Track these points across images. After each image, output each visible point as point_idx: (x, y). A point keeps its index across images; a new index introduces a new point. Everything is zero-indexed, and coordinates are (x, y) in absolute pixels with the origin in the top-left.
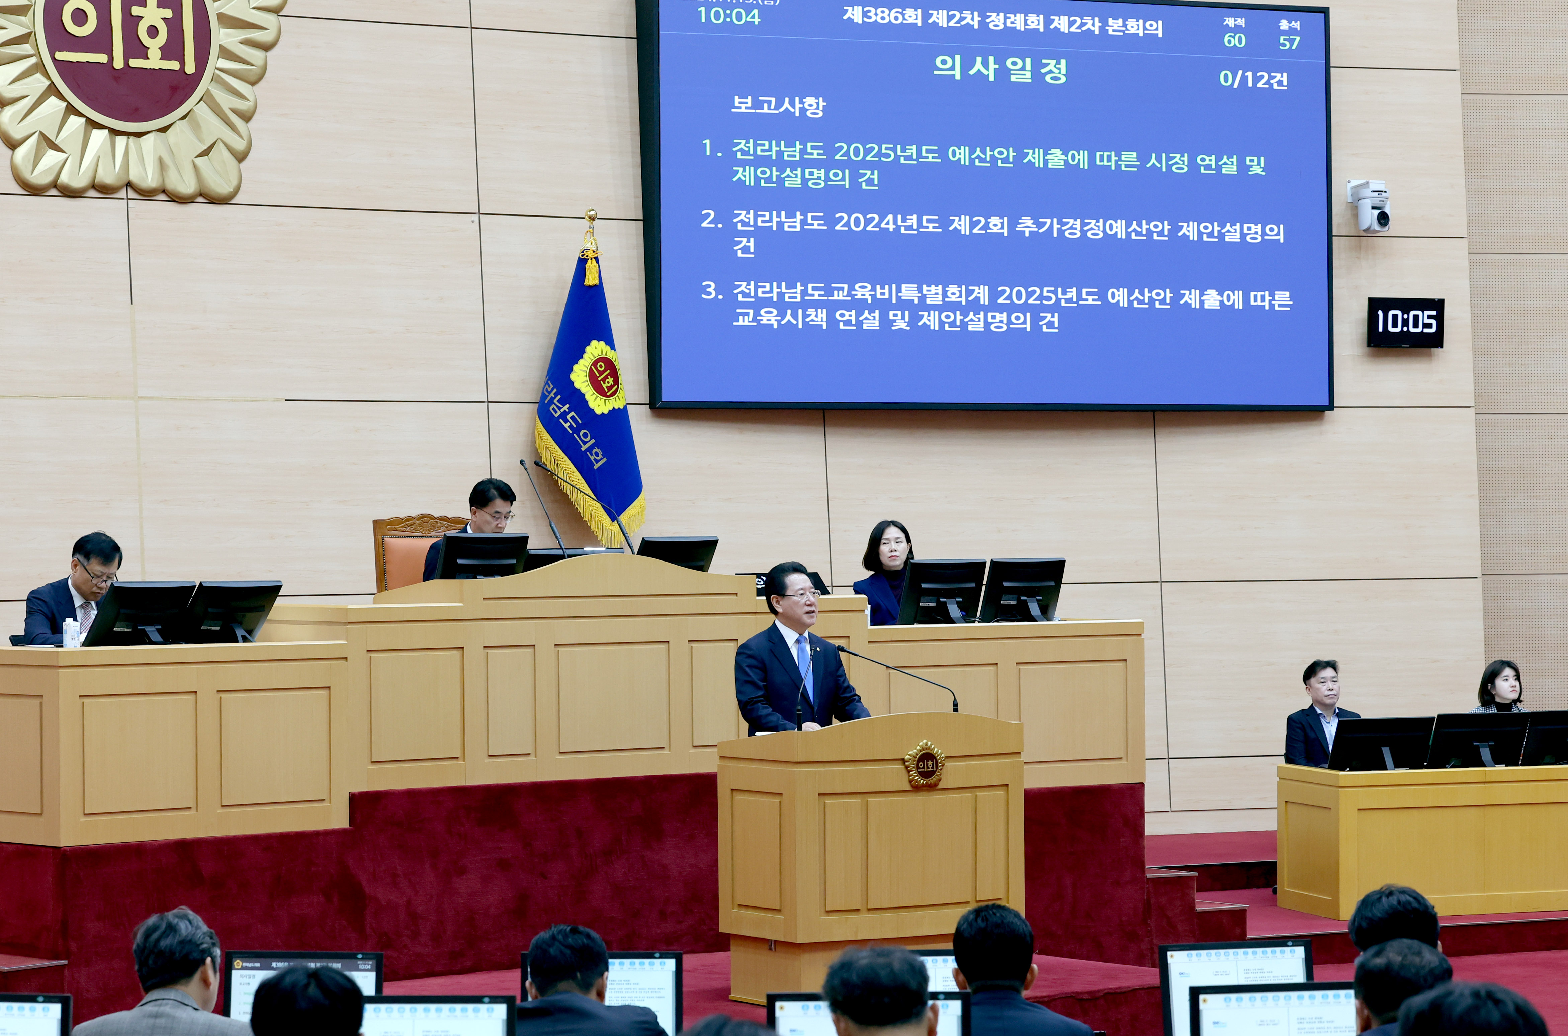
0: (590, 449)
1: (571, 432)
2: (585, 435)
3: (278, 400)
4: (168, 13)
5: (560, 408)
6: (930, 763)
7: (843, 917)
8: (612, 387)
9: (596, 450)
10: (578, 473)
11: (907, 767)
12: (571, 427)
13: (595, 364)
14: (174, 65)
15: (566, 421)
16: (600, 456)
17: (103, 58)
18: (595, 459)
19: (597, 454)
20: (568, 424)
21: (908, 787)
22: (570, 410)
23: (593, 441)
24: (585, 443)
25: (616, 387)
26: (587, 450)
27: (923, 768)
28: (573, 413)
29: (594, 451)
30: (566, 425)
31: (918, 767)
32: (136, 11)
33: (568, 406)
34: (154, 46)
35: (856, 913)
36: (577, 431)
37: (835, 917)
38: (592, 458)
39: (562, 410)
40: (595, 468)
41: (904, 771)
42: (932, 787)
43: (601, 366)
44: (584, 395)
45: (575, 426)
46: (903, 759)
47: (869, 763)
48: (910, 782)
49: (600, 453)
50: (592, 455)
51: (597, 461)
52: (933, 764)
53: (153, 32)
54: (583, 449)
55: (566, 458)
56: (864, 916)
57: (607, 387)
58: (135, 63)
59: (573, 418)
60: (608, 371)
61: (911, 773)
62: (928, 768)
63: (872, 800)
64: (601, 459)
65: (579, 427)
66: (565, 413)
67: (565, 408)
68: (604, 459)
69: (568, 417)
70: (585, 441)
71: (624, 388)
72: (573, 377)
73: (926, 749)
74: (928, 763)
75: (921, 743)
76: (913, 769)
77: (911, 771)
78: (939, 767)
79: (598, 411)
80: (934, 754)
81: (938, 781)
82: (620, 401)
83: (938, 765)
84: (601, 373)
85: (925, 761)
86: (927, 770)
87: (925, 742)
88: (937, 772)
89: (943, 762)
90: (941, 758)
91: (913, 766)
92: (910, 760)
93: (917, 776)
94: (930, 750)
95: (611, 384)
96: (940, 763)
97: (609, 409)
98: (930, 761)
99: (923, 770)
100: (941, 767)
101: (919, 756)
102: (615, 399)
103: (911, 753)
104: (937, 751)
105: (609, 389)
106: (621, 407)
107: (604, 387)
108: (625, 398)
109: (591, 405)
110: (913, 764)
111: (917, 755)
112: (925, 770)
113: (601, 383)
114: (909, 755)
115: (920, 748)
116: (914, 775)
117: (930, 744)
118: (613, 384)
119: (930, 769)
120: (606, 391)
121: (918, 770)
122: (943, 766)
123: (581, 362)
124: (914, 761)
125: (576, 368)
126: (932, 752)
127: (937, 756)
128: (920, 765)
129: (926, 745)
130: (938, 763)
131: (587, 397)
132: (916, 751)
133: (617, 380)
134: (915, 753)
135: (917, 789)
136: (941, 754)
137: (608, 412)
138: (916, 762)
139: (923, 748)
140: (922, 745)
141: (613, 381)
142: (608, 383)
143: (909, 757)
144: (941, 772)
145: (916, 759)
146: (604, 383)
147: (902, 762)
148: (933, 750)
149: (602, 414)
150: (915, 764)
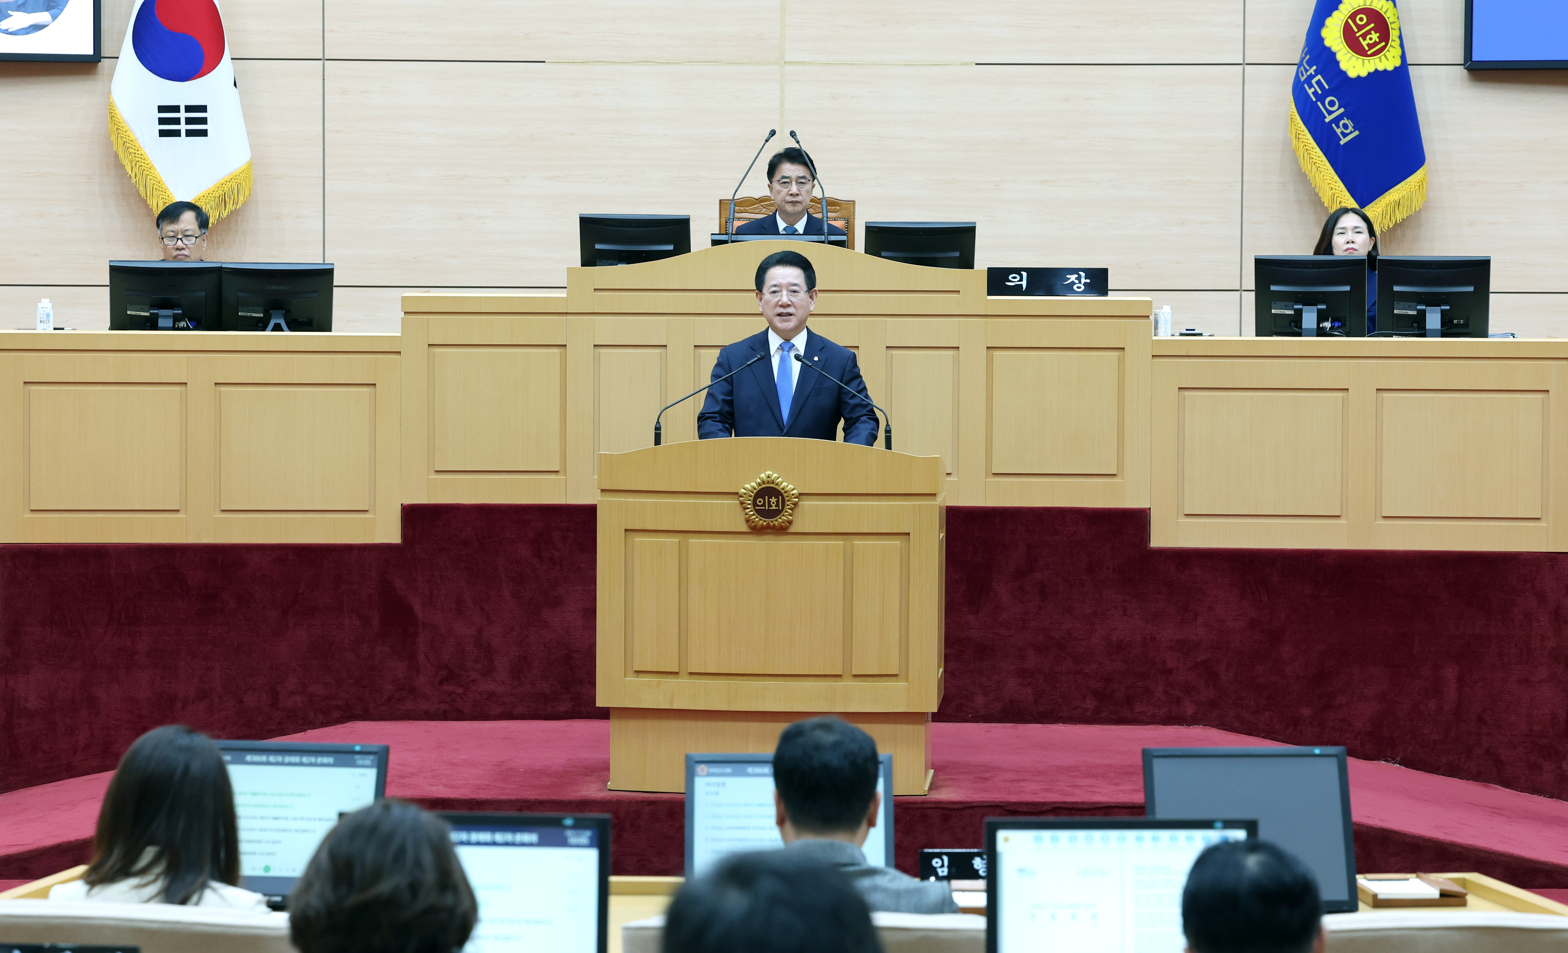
0: (1336, 121)
1: (1314, 99)
2: (1332, 104)
3: (965, 64)
5: (1307, 71)
6: (773, 500)
7: (654, 679)
8: (1376, 44)
9: (1345, 121)
10: (1318, 150)
11: (742, 503)
12: (1315, 93)
13: (1353, 16)
15: (1311, 86)
16: (1350, 129)
18: (1342, 133)
19: (1346, 126)
20: (1313, 90)
21: (744, 528)
22: (1317, 72)
23: (1342, 110)
24: (1330, 113)
25: (1383, 44)
26: (1332, 121)
27: (764, 505)
28: (1319, 77)
29: (1341, 123)
30: (1310, 91)
31: (755, 504)
33: (1315, 68)
35: (673, 676)
36: (1321, 98)
37: (646, 679)
38: (1338, 131)
39: (1308, 73)
40: (1342, 143)
41: (739, 508)
42: (782, 530)
43: (1361, 19)
44: (1334, 54)
45: (1320, 92)
46: (737, 493)
47: (692, 495)
48: (747, 521)
49: (1350, 125)
50: (1338, 127)
51: (1345, 135)
52: (778, 502)
54: (1327, 120)
55: (1306, 131)
56: (684, 681)
57: (1368, 45)
59: (1319, 82)
60: (1372, 25)
61: (747, 511)
62: (770, 506)
63: (693, 541)
64: (1351, 132)
65: (1326, 93)
66: (1311, 77)
67: (1312, 71)
68: (1357, 133)
69: (1314, 81)
70: (1331, 110)
71: (1402, 46)
72: (1324, 33)
73: (768, 483)
74: (770, 500)
75: (763, 475)
76: (750, 506)
77: (748, 508)
78: (788, 505)
79: (1352, 74)
80: (783, 489)
81: (790, 522)
82: (1388, 61)
83: (788, 503)
84: (1360, 28)
85: (767, 497)
86: (770, 508)
87: (769, 474)
88: (786, 512)
89: (797, 500)
90: (793, 495)
91: (750, 502)
92: (745, 494)
93: (754, 515)
94: (773, 482)
95: (1375, 41)
96: (788, 501)
97: (1372, 70)
98: (773, 497)
99: (764, 508)
100: (793, 506)
101: (757, 490)
102: (1383, 58)
103: (748, 486)
104: (788, 486)
105: (1371, 46)
106: (1390, 68)
107: (1364, 43)
108: (1403, 57)
109: (1343, 66)
110: (750, 500)
111: (755, 489)
112: (767, 509)
113: (1361, 39)
114: (744, 489)
115: (758, 480)
116: (752, 513)
117: (775, 477)
118: (1378, 40)
119: (774, 508)
120: (1367, 48)
121: (756, 508)
122: (796, 504)
123: (1335, 14)
124: (751, 496)
125: (1329, 21)
126: (777, 487)
127: (786, 492)
128: (760, 502)
129: (768, 477)
130: (786, 501)
131: (1339, 57)
132: (754, 484)
133: (1394, 34)
134: (751, 486)
135: (756, 531)
136: (794, 489)
137: (1369, 74)
138: (753, 497)
139: (763, 481)
140: (763, 477)
141: (1378, 37)
142: (1371, 39)
143: (743, 491)
144: (790, 511)
145: (752, 494)
146: (1364, 39)
147: (737, 496)
148: (779, 484)
149: (1359, 77)
150: (752, 500)
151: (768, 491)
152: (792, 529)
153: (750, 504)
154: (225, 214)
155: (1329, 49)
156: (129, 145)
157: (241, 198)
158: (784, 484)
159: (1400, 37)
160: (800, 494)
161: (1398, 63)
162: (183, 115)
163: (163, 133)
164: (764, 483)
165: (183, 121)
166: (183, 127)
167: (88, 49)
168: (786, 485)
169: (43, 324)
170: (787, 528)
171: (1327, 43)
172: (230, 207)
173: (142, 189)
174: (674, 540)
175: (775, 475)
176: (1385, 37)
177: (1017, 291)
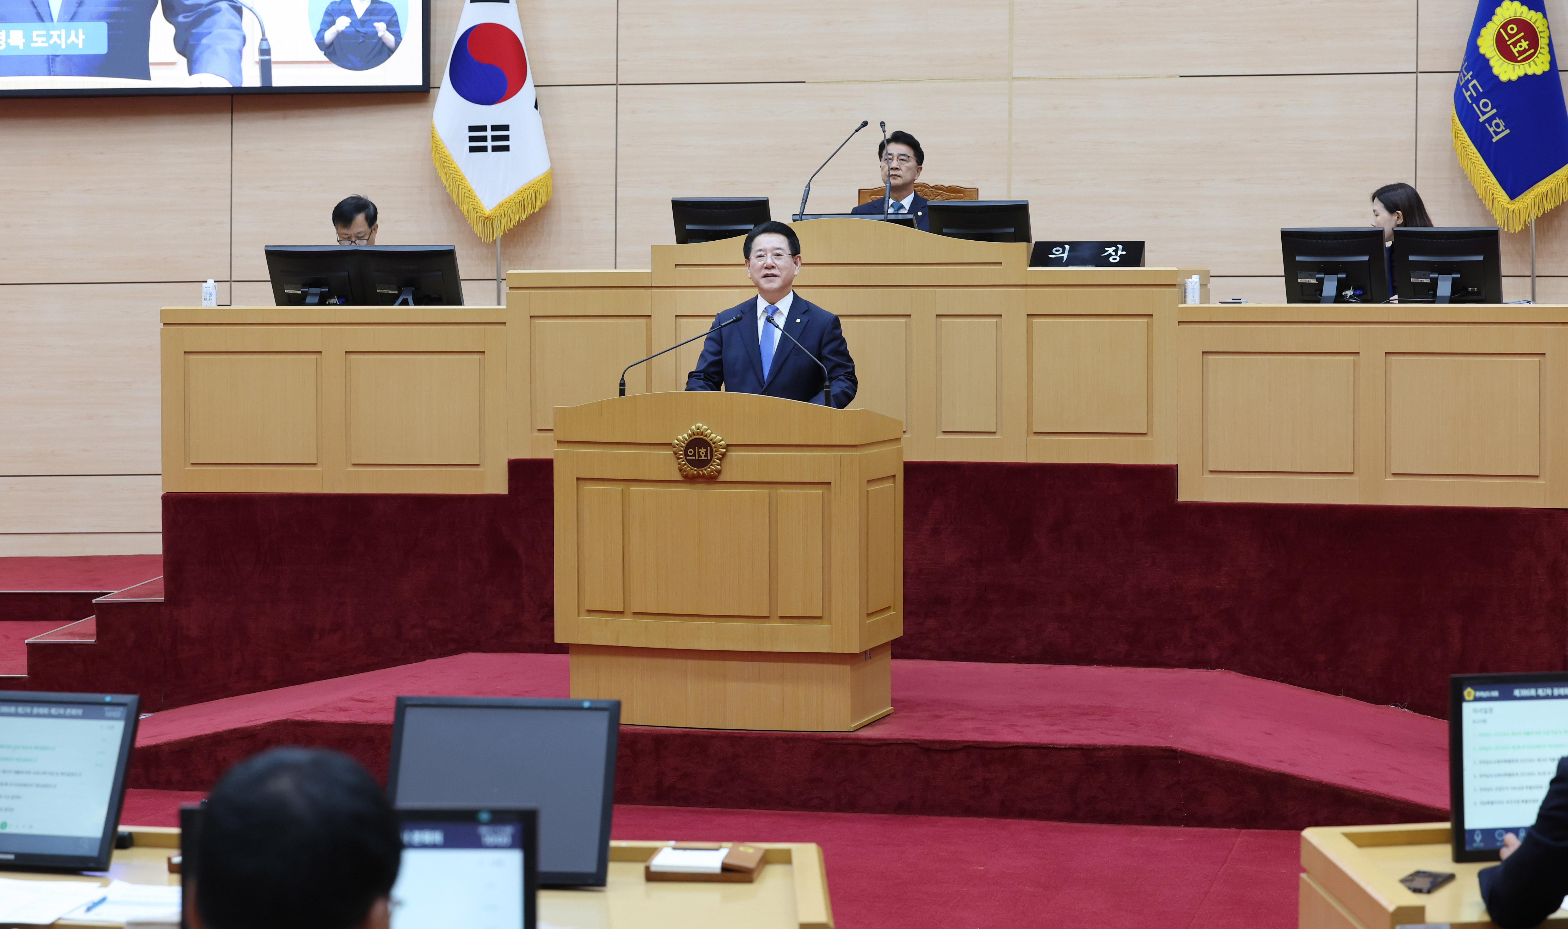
0: (1489, 120)
1: (1470, 102)
2: (1485, 105)
3: (1170, 77)
5: (1465, 76)
6: (703, 450)
7: (602, 618)
8: (1525, 51)
9: (1497, 121)
10: (1473, 147)
11: (675, 453)
12: (1471, 96)
13: (1504, 26)
15: (1468, 90)
16: (1502, 128)
18: (1495, 132)
19: (1497, 125)
20: (1469, 93)
21: (678, 477)
22: (1473, 77)
23: (1494, 111)
24: (1484, 113)
25: (1532, 51)
26: (1485, 121)
27: (694, 455)
28: (1475, 81)
29: (1494, 122)
30: (1467, 94)
31: (686, 455)
33: (1471, 73)
35: (619, 615)
36: (1476, 100)
37: (596, 618)
38: (1491, 130)
39: (1466, 78)
40: (1494, 140)
41: (673, 458)
42: (712, 479)
43: (1512, 29)
44: (1488, 61)
45: (1475, 95)
46: (670, 444)
47: (633, 446)
48: (680, 470)
49: (1502, 123)
50: (1491, 126)
51: (1497, 133)
52: (706, 452)
54: (1481, 120)
55: (1463, 131)
56: (629, 620)
57: (1518, 52)
59: (1474, 86)
60: (1522, 34)
61: (680, 460)
62: (700, 456)
63: (635, 489)
64: (1503, 131)
65: (1480, 96)
66: (1468, 81)
67: (1469, 76)
68: (1508, 131)
69: (1470, 85)
70: (1486, 111)
71: (1551, 52)
72: (1480, 42)
73: (698, 434)
74: (700, 450)
75: (694, 427)
76: (682, 456)
77: (681, 458)
78: (716, 456)
79: (1504, 78)
80: (711, 440)
81: (719, 472)
82: (1538, 66)
83: (716, 453)
84: (1511, 36)
85: (697, 448)
86: (699, 458)
87: (699, 426)
88: (714, 462)
89: (724, 450)
90: (720, 445)
91: (682, 452)
92: (677, 445)
93: (685, 464)
94: (702, 434)
95: (1525, 48)
96: (716, 451)
97: (1522, 74)
98: (703, 448)
99: (694, 458)
100: (721, 456)
101: (688, 441)
102: (1532, 63)
103: (680, 437)
104: (716, 437)
105: (1521, 53)
106: (1539, 72)
107: (1515, 51)
108: (1553, 62)
109: (1496, 71)
110: (682, 451)
111: (686, 440)
112: (697, 459)
113: (1511, 46)
114: (677, 440)
115: (690, 432)
116: (684, 463)
117: (705, 429)
118: (1527, 47)
119: (703, 458)
120: (1517, 55)
121: (687, 458)
122: (724, 455)
123: (1489, 24)
124: (682, 447)
125: (1483, 31)
126: (706, 438)
127: (714, 443)
128: (691, 451)
129: (698, 429)
130: (714, 451)
131: (1492, 63)
132: (686, 436)
134: (683, 437)
135: (689, 479)
136: (721, 441)
137: (1519, 78)
138: (684, 448)
139: (693, 433)
140: (693, 429)
141: (1527, 45)
142: (1521, 46)
143: (676, 441)
144: (718, 461)
145: (684, 445)
146: (1515, 47)
147: (672, 447)
148: (708, 435)
149: (1510, 81)
150: (684, 451)
151: (698, 442)
152: (722, 478)
153: (681, 454)
154: (524, 217)
155: (1483, 56)
156: (445, 162)
157: (539, 203)
158: (713, 435)
159: (1550, 45)
160: (728, 445)
161: (1547, 68)
162: (489, 133)
163: (473, 149)
164: (694, 434)
165: (489, 139)
166: (489, 144)
167: (418, 81)
168: (715, 436)
169: (206, 302)
170: (716, 477)
171: (1482, 51)
172: (529, 211)
173: (455, 198)
174: (617, 488)
175: (705, 427)
176: (1534, 44)
177: (1058, 262)
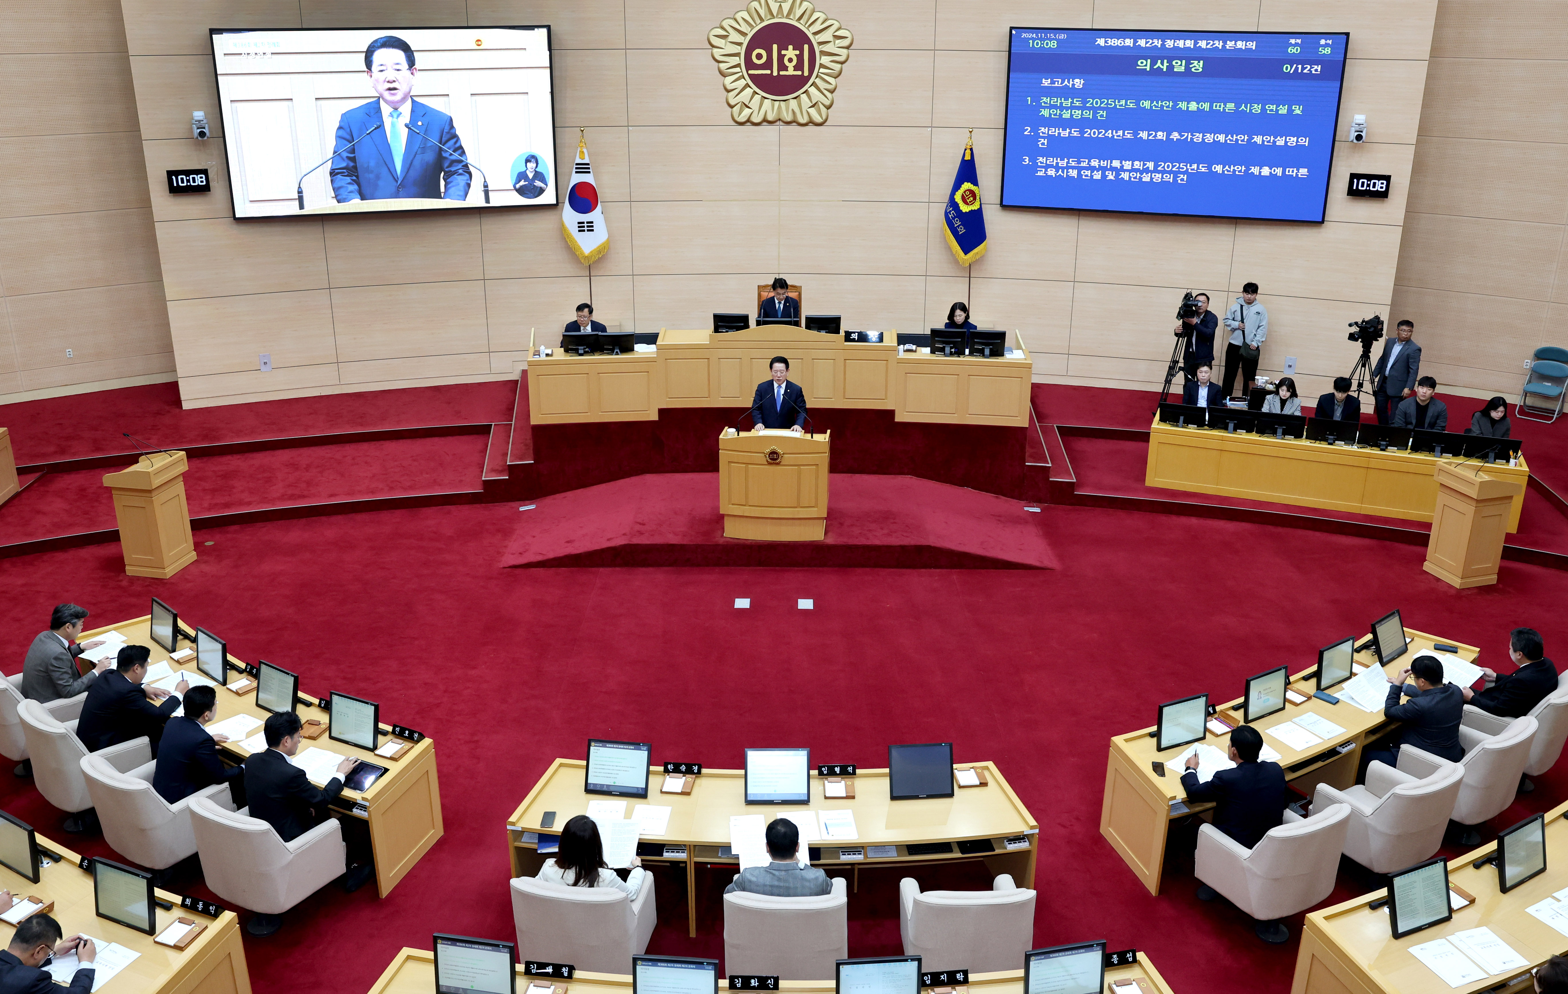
0: (958, 226)
1: (951, 219)
2: (957, 221)
4: (797, 52)
5: (949, 208)
7: (737, 507)
8: (972, 201)
9: (961, 226)
10: (952, 235)
11: (765, 456)
13: (965, 192)
14: (799, 73)
15: (950, 214)
17: (768, 72)
19: (961, 228)
21: (766, 463)
23: (960, 223)
24: (956, 224)
25: (974, 201)
26: (957, 226)
28: (953, 211)
30: (950, 216)
32: (783, 52)
33: (952, 207)
34: (791, 66)
36: (954, 219)
38: (959, 230)
40: (960, 234)
41: (764, 457)
42: (778, 464)
43: (967, 193)
44: (958, 204)
45: (953, 216)
47: (749, 453)
48: (766, 461)
49: (963, 228)
50: (959, 228)
51: (961, 231)
52: (777, 456)
53: (790, 60)
54: (955, 226)
55: (948, 229)
58: (782, 73)
59: (953, 213)
60: (970, 195)
64: (963, 230)
65: (955, 217)
66: (951, 211)
67: (951, 209)
68: (965, 230)
69: (951, 213)
70: (957, 223)
71: (980, 201)
72: (955, 197)
73: (773, 450)
77: (767, 458)
79: (964, 211)
81: (780, 462)
82: (975, 207)
84: (967, 196)
87: (774, 448)
89: (783, 455)
92: (765, 453)
93: (769, 460)
94: (775, 450)
96: (780, 456)
97: (970, 210)
98: (775, 455)
102: (974, 205)
105: (970, 202)
106: (976, 209)
107: (968, 201)
108: (981, 205)
109: (961, 208)
111: (769, 452)
112: (773, 458)
113: (966, 199)
114: (766, 451)
115: (770, 449)
119: (775, 457)
122: (782, 457)
123: (959, 191)
125: (957, 193)
127: (779, 453)
128: (771, 455)
131: (960, 205)
133: (978, 198)
135: (770, 464)
136: (781, 452)
137: (969, 211)
140: (772, 448)
141: (973, 199)
142: (970, 200)
144: (780, 459)
145: (768, 454)
147: (763, 453)
148: (777, 448)
149: (966, 212)
151: (773, 453)
152: (781, 464)
153: (768, 456)
154: (600, 256)
155: (957, 202)
156: (569, 235)
157: (605, 251)
159: (980, 198)
161: (979, 207)
162: (586, 225)
163: (579, 231)
165: (586, 227)
166: (586, 229)
167: (555, 202)
168: (779, 451)
170: (779, 464)
171: (956, 200)
172: (602, 254)
173: (573, 249)
174: (744, 465)
175: (777, 445)
176: (975, 199)
177: (854, 340)
